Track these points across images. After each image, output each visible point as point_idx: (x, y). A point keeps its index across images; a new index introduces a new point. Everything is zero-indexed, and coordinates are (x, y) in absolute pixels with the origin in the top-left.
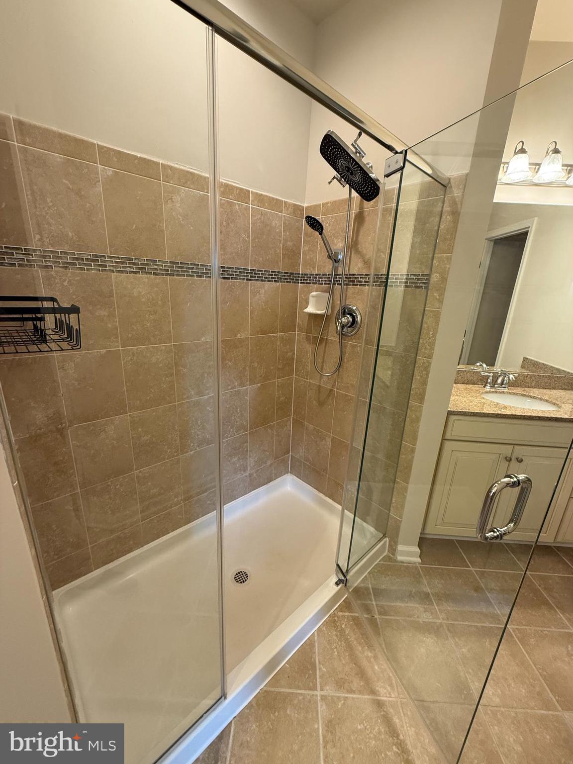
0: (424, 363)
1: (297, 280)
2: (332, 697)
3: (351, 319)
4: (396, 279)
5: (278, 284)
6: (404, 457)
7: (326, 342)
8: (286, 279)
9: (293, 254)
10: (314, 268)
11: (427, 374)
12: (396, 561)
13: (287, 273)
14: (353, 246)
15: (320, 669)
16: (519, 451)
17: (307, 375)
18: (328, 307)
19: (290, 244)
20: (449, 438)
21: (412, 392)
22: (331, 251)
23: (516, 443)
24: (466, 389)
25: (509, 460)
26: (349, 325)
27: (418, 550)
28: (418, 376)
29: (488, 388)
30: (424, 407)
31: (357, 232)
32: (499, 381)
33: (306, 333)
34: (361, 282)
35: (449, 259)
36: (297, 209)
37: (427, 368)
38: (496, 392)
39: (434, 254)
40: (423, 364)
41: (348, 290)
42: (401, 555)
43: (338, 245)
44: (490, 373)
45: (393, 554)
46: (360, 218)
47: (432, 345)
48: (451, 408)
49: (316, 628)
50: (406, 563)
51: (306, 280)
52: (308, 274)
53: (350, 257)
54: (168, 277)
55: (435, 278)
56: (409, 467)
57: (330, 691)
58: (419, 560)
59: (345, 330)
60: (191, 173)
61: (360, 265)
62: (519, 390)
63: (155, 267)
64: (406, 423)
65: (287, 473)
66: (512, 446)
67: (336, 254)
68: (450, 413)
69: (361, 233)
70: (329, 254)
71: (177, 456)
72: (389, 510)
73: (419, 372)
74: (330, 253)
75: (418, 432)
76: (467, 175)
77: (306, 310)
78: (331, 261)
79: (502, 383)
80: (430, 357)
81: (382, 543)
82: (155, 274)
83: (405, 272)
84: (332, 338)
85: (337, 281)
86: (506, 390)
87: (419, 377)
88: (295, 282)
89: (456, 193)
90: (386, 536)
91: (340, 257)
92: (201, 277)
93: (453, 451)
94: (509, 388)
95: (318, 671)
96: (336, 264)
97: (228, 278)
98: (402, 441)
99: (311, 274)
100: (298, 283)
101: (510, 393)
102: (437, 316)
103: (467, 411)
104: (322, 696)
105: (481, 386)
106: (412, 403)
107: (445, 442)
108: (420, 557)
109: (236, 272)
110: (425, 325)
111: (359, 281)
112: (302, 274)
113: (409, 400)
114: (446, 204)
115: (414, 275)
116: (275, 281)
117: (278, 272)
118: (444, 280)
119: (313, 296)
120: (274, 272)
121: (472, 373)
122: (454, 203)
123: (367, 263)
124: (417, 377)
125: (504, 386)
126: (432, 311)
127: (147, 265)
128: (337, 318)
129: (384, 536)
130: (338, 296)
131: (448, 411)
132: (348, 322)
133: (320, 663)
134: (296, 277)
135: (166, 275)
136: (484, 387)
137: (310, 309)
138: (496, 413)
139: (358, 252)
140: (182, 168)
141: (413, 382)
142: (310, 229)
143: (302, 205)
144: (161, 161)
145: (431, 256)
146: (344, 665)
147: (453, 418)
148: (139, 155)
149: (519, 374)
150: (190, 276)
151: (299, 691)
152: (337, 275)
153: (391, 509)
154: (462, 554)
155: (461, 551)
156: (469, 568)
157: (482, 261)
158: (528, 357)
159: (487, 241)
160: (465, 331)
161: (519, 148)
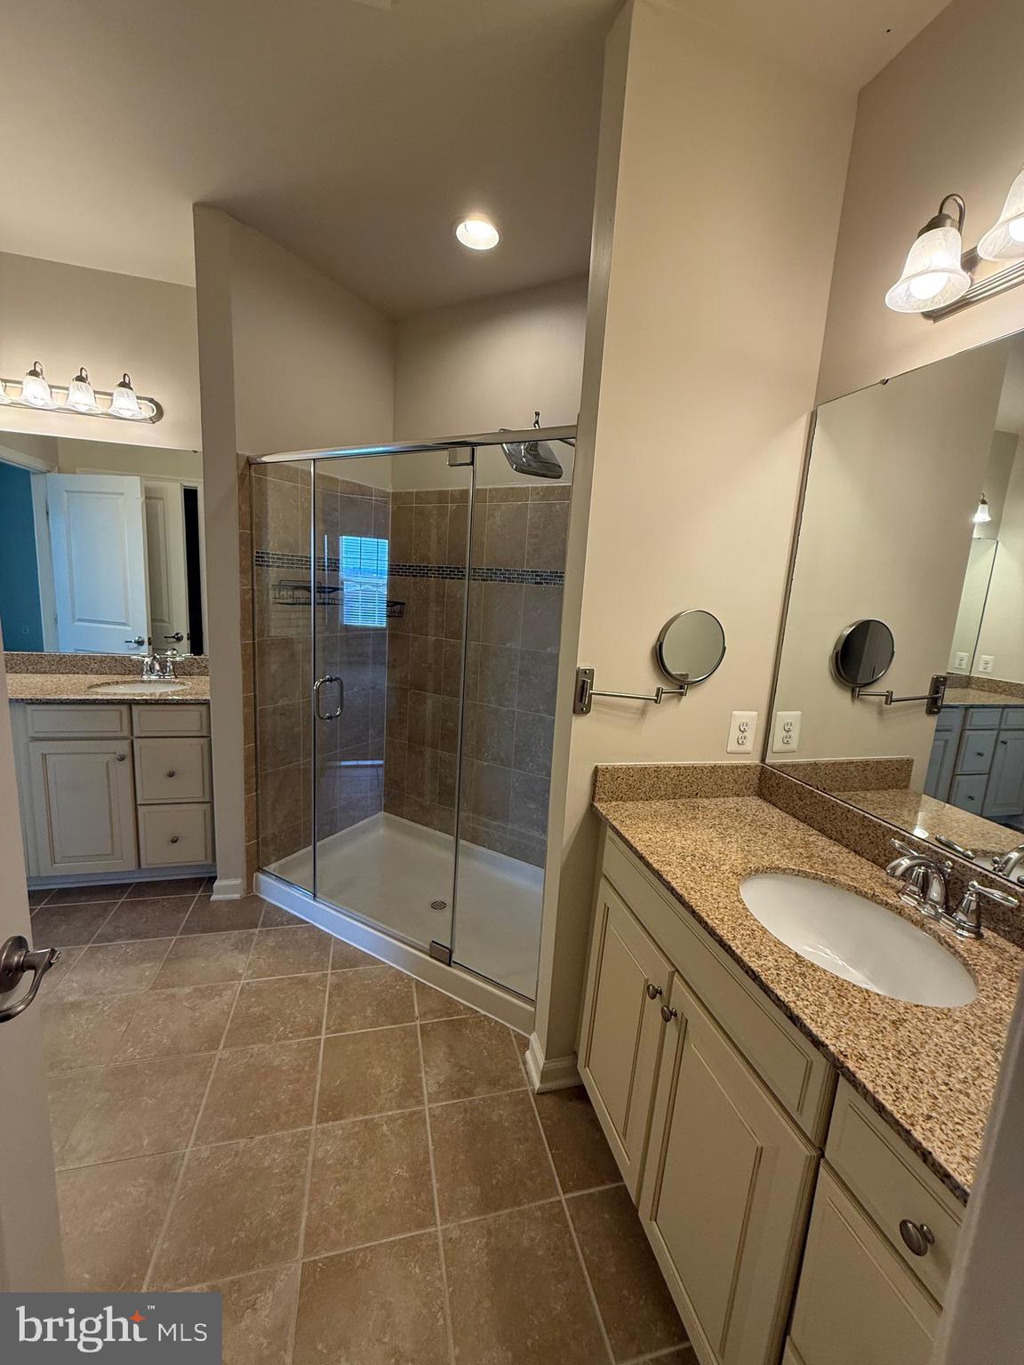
2: (325, 982)
15: (351, 971)
133: (357, 970)
151: (330, 959)
154: (598, 1185)
155: (607, 1187)
156: (563, 1189)
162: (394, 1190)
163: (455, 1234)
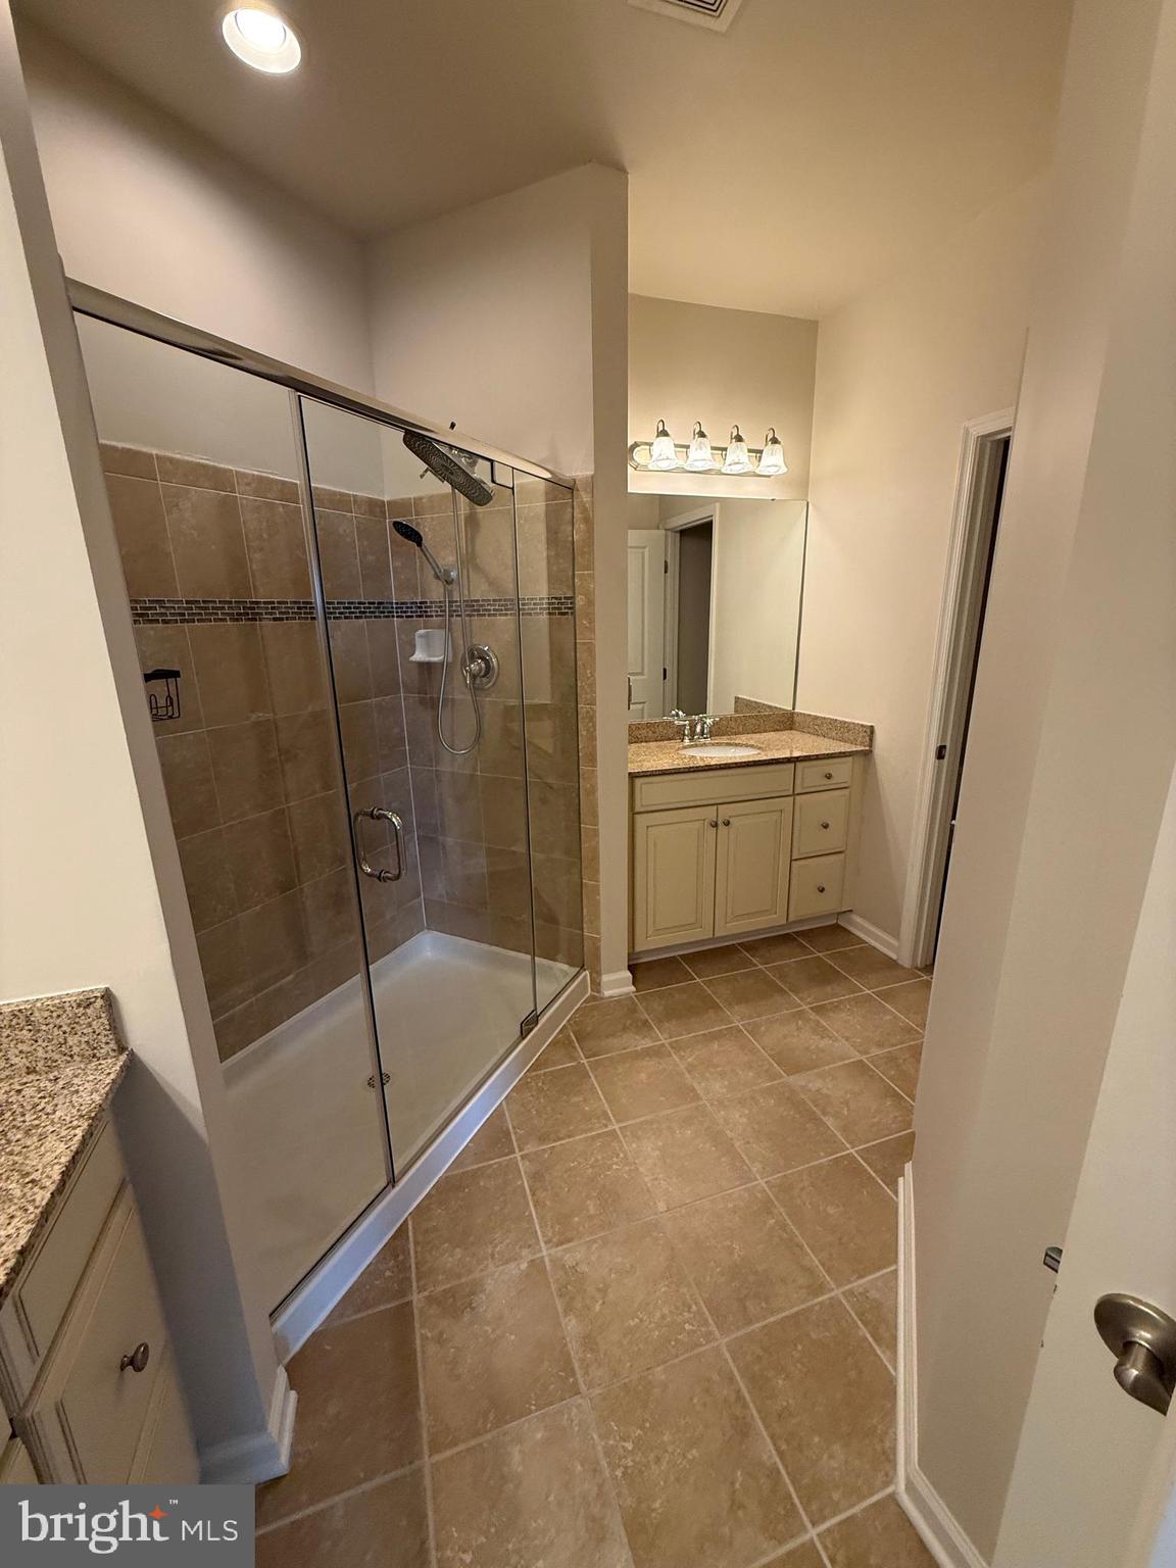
0: (588, 712)
1: (390, 612)
2: (535, 1153)
3: (483, 665)
4: (534, 604)
5: (361, 621)
6: (587, 845)
7: (453, 706)
8: (373, 612)
9: (377, 572)
10: (416, 594)
11: (594, 726)
12: (602, 999)
13: (374, 603)
14: (469, 560)
15: (515, 1133)
16: (725, 812)
17: (431, 760)
18: (445, 650)
19: (371, 558)
20: (642, 810)
21: (580, 754)
22: (438, 567)
23: (720, 801)
25: (715, 825)
26: (482, 673)
27: (629, 974)
29: (687, 741)
30: (598, 773)
31: (471, 540)
32: (698, 730)
33: (419, 693)
34: (490, 610)
35: (592, 576)
36: (375, 507)
37: (592, 719)
38: (696, 746)
39: (573, 571)
40: (586, 714)
41: (473, 623)
42: (609, 989)
43: (447, 559)
45: (599, 992)
46: (472, 521)
48: (634, 768)
49: (503, 1098)
50: (618, 997)
51: (405, 612)
52: (406, 603)
53: (468, 578)
54: (186, 624)
55: (580, 601)
56: (595, 858)
57: (530, 1149)
58: (633, 988)
59: (478, 681)
60: (204, 466)
61: (485, 587)
62: (723, 738)
63: (163, 611)
64: (581, 797)
65: (422, 930)
66: (716, 807)
67: (447, 573)
68: (633, 776)
69: (479, 542)
70: (436, 573)
71: (233, 915)
72: (582, 929)
73: (585, 726)
74: (437, 571)
75: (597, 808)
76: (592, 477)
77: (413, 658)
78: (440, 583)
79: (702, 733)
80: (593, 702)
81: (581, 977)
82: (164, 622)
83: (544, 594)
84: (461, 697)
85: (455, 611)
86: (707, 741)
88: (388, 617)
89: (586, 498)
90: (584, 965)
91: (453, 574)
92: (237, 620)
93: (648, 827)
94: (711, 737)
95: (513, 1137)
96: (449, 587)
97: (281, 619)
98: (580, 823)
99: (412, 603)
100: (393, 616)
101: (713, 745)
102: (591, 649)
103: (654, 770)
104: (521, 1156)
105: (678, 741)
107: (637, 816)
108: (633, 984)
109: (292, 608)
110: (579, 663)
111: (486, 610)
112: (397, 603)
113: (578, 766)
114: (576, 511)
115: (556, 598)
116: (356, 617)
117: (360, 603)
118: (590, 603)
119: (421, 636)
120: (352, 603)
121: (668, 725)
122: (584, 510)
123: (492, 583)
124: (583, 732)
125: (704, 735)
126: (584, 644)
127: (150, 608)
128: (464, 665)
129: (582, 967)
130: (460, 634)
131: (630, 773)
132: (480, 670)
133: (514, 1128)
134: (387, 608)
135: (182, 621)
136: (682, 741)
137: (419, 656)
138: (687, 767)
139: (477, 568)
140: (187, 458)
141: (580, 740)
142: (399, 537)
143: (381, 498)
144: (154, 452)
145: (570, 573)
146: (546, 1119)
147: (638, 782)
148: (120, 445)
150: (221, 620)
151: (492, 1162)
152: (454, 602)
153: (584, 926)
155: (688, 969)
157: (669, 561)
158: (740, 696)
159: (669, 533)
160: (665, 670)
161: (661, 429)
162: (728, 1046)
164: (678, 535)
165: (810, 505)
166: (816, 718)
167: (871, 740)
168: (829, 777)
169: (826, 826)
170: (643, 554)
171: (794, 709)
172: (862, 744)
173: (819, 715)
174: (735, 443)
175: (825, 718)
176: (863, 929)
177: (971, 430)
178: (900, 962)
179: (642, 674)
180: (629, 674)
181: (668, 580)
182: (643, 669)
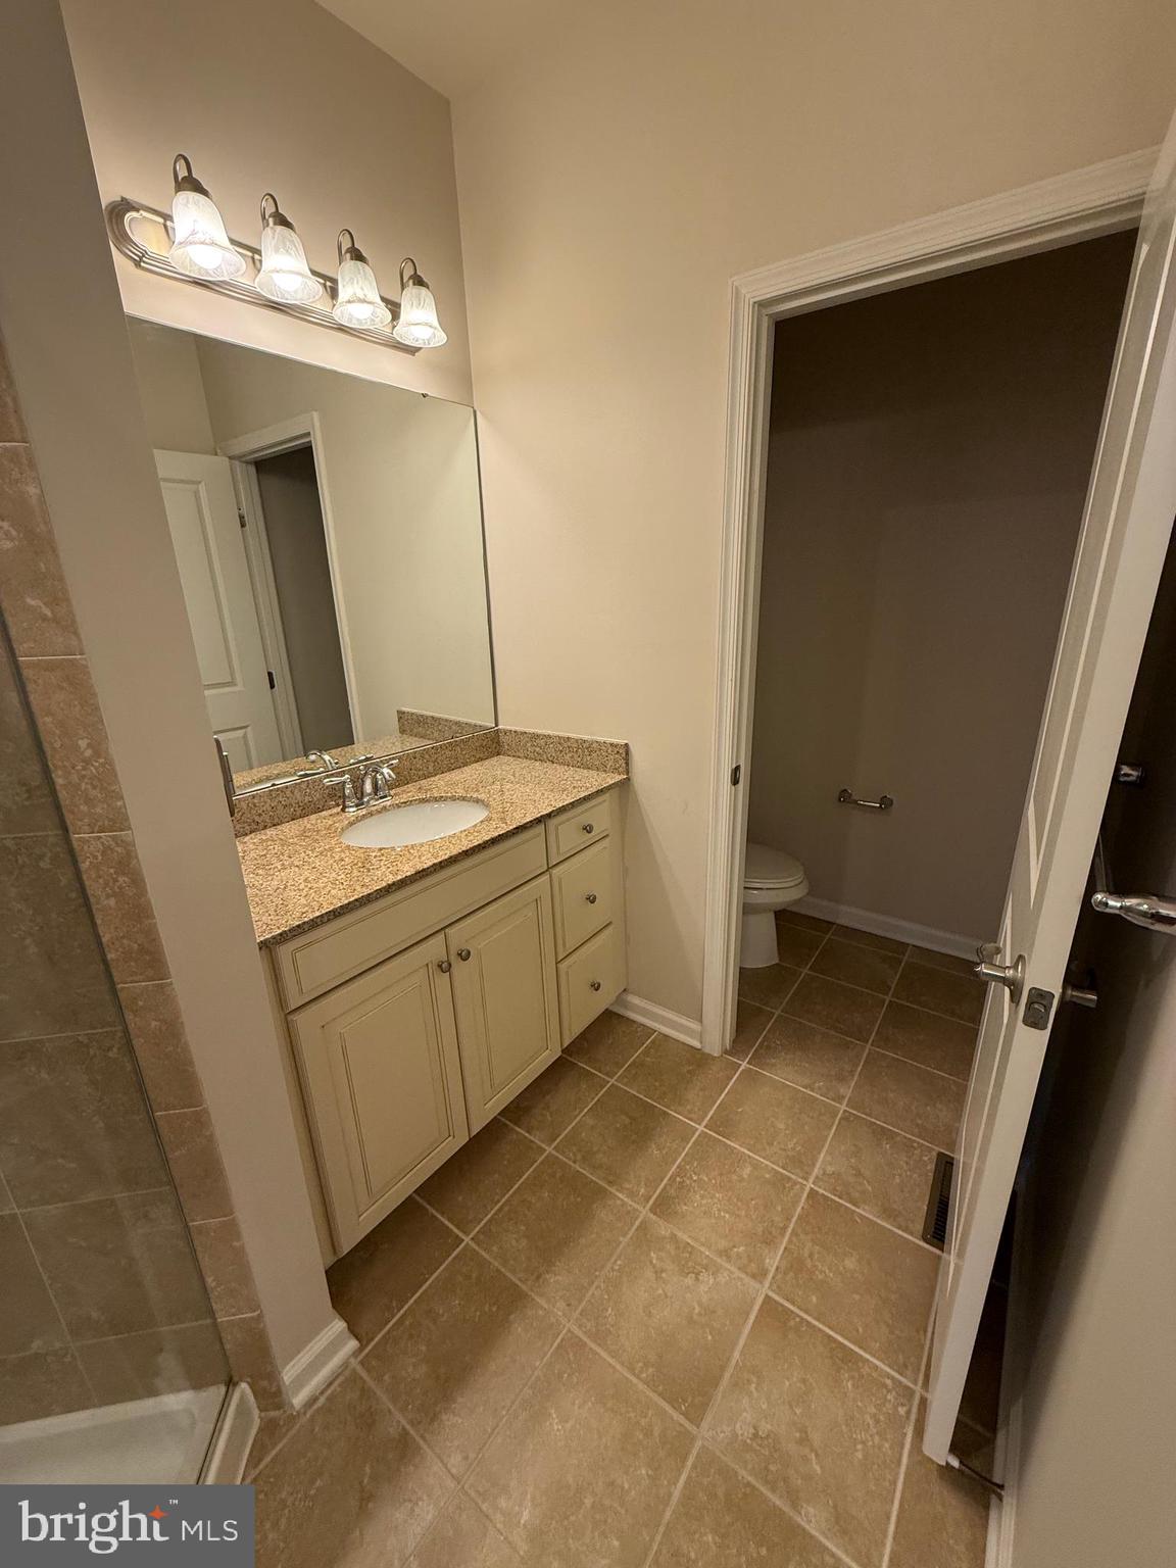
16: (459, 936)
20: (305, 999)
21: (110, 956)
23: (447, 923)
24: (303, 834)
25: (445, 967)
27: (340, 1326)
28: (108, 897)
29: (351, 810)
30: (175, 986)
32: (368, 787)
37: (127, 862)
38: (371, 814)
40: (104, 853)
44: (342, 774)
45: (280, 1407)
47: (106, 779)
48: (266, 925)
50: (322, 1393)
58: (354, 1346)
62: (410, 792)
64: (140, 1053)
66: (441, 936)
68: (271, 945)
72: (212, 1313)
73: (106, 884)
75: (191, 1063)
79: (375, 790)
80: (119, 822)
81: (232, 1408)
86: (388, 802)
87: (112, 902)
90: (235, 1379)
93: (324, 1029)
94: (392, 792)
98: (150, 1110)
101: (398, 806)
103: (318, 914)
105: (335, 810)
106: (131, 986)
107: (296, 1017)
108: (353, 1336)
113: (113, 985)
121: (304, 786)
125: (382, 794)
129: (231, 1383)
131: (260, 945)
136: (343, 810)
138: (384, 884)
141: (99, 922)
147: (284, 952)
149: (400, 758)
153: (215, 1307)
154: (437, 1219)
155: (434, 1212)
156: (460, 1244)
157: (244, 511)
158: (404, 709)
159: (236, 463)
160: (270, 675)
161: (182, 173)
162: (576, 1407)
163: (561, 1304)
164: (252, 469)
165: (478, 414)
166: (536, 736)
167: (627, 764)
168: (588, 829)
169: (592, 900)
170: (196, 494)
171: (497, 726)
172: (615, 770)
173: (540, 732)
174: (350, 265)
175: (550, 737)
176: (645, 1013)
177: (744, 291)
178: (707, 1050)
179: (232, 683)
180: (215, 733)
181: (251, 541)
182: (232, 674)
